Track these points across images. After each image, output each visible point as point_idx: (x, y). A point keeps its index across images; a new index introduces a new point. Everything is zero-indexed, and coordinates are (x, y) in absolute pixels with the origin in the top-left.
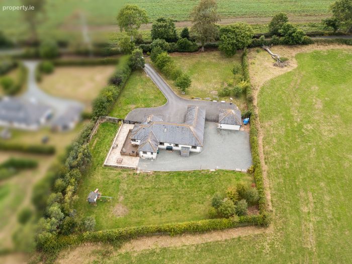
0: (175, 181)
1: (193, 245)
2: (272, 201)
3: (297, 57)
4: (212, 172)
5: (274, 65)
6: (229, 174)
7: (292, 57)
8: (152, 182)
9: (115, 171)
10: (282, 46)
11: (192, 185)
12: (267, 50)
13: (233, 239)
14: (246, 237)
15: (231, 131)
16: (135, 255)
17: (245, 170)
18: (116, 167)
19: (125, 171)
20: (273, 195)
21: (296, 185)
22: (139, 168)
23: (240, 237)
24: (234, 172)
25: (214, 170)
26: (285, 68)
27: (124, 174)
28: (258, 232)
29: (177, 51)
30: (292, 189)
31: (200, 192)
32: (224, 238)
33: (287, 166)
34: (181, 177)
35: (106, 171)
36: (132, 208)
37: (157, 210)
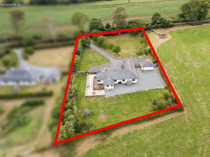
0: (129, 98)
1: (149, 126)
2: (182, 99)
3: (170, 33)
4: (147, 91)
5: (160, 38)
6: (156, 90)
7: (167, 33)
8: (116, 100)
9: (93, 99)
10: (161, 29)
11: (138, 99)
13: (169, 119)
14: (175, 117)
15: (149, 70)
16: (120, 137)
17: (163, 88)
18: (93, 96)
19: (99, 98)
20: (181, 96)
21: (191, 90)
22: (106, 95)
23: (172, 118)
24: (158, 89)
25: (148, 90)
27: (99, 99)
28: (180, 114)
30: (189, 92)
31: (144, 101)
32: (164, 120)
33: (183, 82)
34: (131, 96)
35: (88, 99)
36: (110, 115)
37: (124, 114)
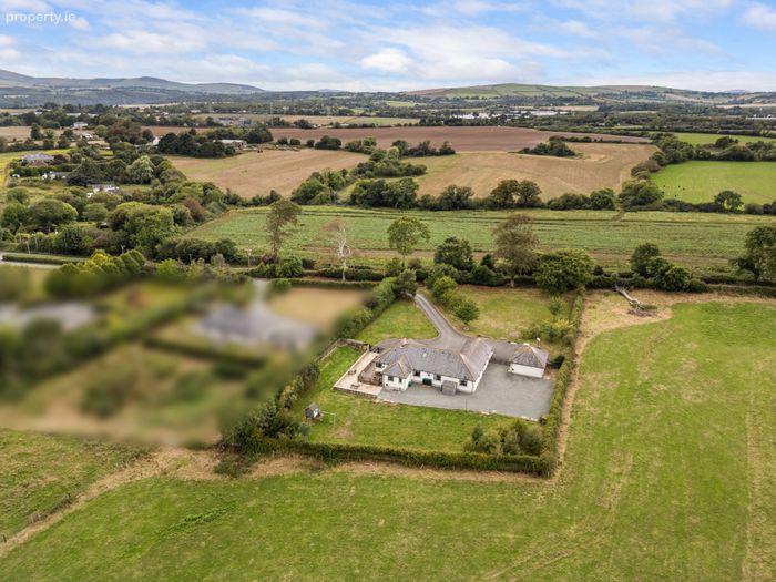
1: (433, 479)
2: (565, 455)
4: (484, 415)
5: (629, 313)
8: (394, 413)
9: (346, 396)
11: (449, 424)
12: (622, 294)
13: (493, 482)
14: (512, 483)
15: (528, 377)
17: (535, 419)
18: (349, 391)
19: (360, 397)
21: (612, 445)
22: (379, 397)
23: (503, 482)
25: (488, 414)
26: (648, 318)
28: (532, 480)
29: (470, 283)
36: (360, 434)
